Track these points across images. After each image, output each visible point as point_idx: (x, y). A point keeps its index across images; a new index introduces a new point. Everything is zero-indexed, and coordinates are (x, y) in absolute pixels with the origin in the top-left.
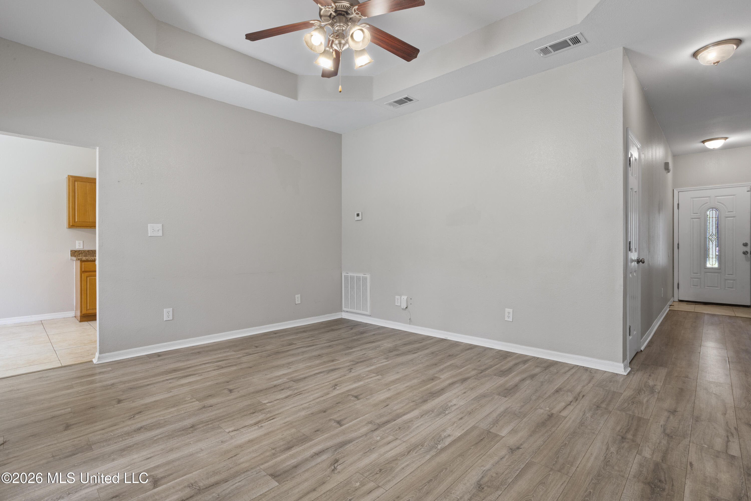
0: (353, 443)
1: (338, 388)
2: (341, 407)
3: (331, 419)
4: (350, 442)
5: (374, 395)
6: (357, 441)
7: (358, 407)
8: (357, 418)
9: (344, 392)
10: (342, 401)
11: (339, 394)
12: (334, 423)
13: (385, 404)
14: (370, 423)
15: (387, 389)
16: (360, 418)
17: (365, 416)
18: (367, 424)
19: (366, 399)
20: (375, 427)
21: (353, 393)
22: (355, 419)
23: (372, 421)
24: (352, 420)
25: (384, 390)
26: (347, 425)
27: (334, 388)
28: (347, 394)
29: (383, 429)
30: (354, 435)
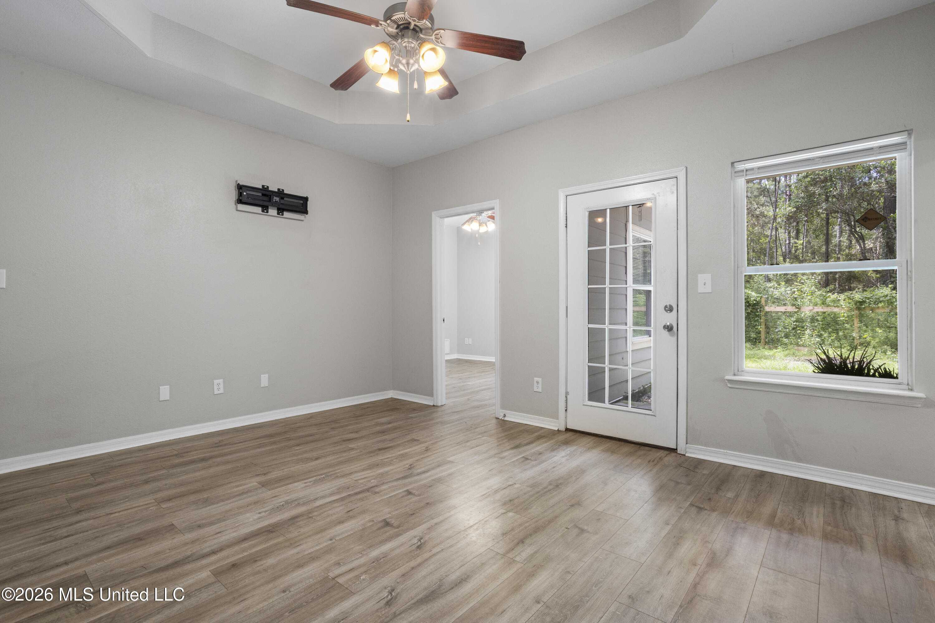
0: (396, 478)
1: (415, 541)
2: (408, 510)
3: (419, 496)
4: (399, 479)
5: (361, 528)
6: (393, 479)
7: (387, 510)
8: (390, 497)
9: (405, 533)
10: (408, 517)
11: (413, 529)
12: (415, 493)
13: (351, 514)
14: (376, 493)
15: (334, 540)
16: (387, 498)
17: (380, 499)
18: (380, 492)
19: (373, 521)
20: (372, 489)
21: (392, 532)
22: (392, 496)
23: (374, 494)
24: (395, 495)
25: (341, 537)
26: (401, 491)
27: (422, 541)
28: (400, 529)
29: (365, 488)
30: (395, 483)
